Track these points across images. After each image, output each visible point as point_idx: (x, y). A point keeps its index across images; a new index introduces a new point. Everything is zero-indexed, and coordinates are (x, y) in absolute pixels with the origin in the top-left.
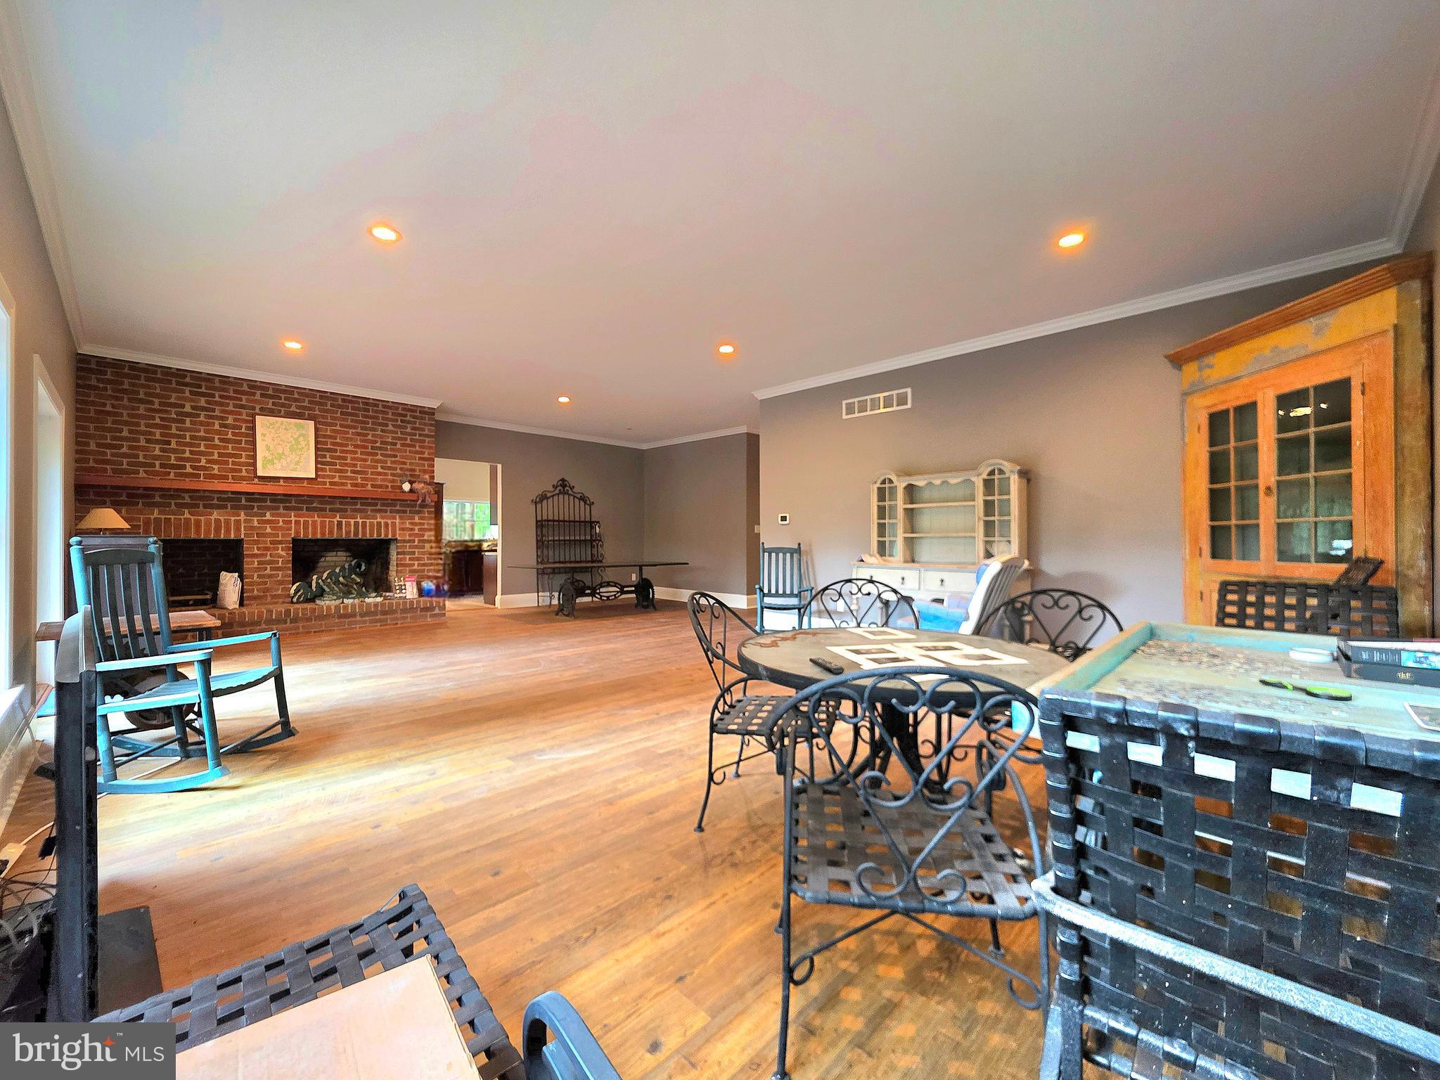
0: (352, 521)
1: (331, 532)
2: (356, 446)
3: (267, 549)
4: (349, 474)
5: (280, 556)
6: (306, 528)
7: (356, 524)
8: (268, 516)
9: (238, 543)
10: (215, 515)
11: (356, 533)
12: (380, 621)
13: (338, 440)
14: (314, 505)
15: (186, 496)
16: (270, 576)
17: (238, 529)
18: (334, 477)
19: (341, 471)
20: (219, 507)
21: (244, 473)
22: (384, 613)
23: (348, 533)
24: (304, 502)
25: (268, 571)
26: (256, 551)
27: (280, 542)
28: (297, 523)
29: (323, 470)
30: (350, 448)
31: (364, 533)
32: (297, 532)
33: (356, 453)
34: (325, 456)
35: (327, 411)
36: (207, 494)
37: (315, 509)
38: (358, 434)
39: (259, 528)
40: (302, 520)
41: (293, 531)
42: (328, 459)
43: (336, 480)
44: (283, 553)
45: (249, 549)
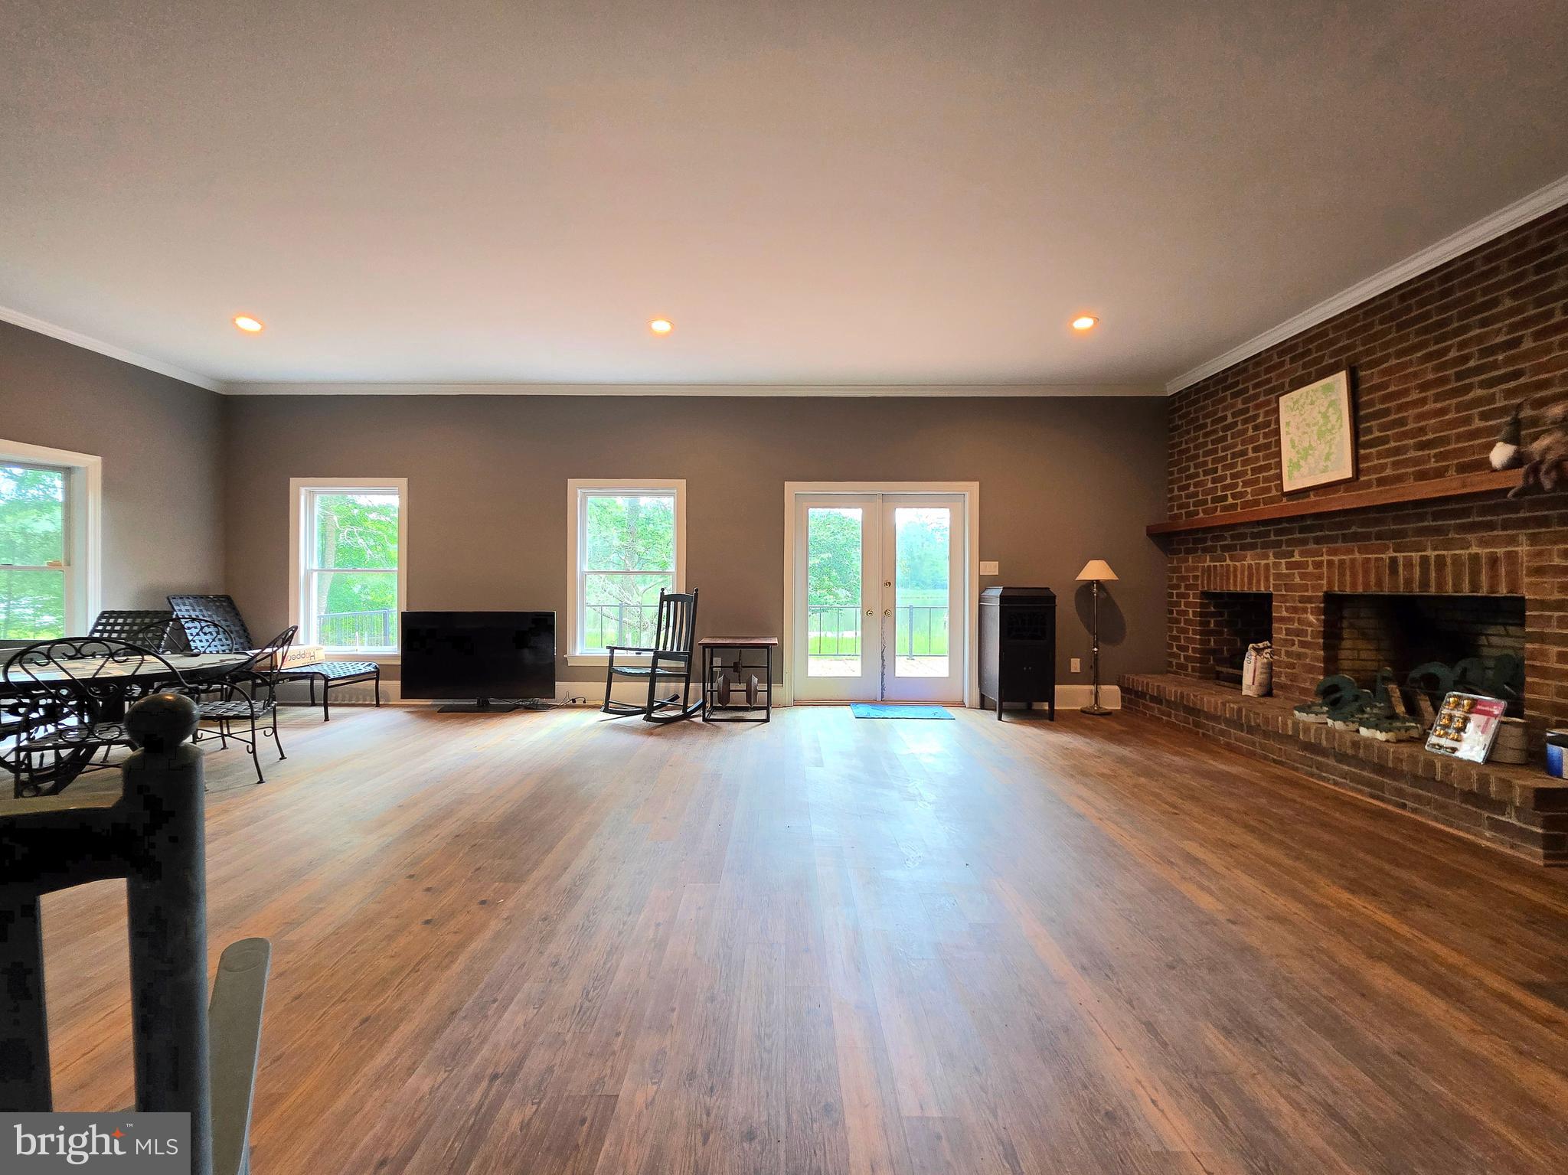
0: (1415, 556)
1: (1379, 583)
2: (1423, 387)
3: (1295, 610)
4: (1412, 454)
5: (1310, 624)
6: (1342, 574)
7: (1425, 560)
8: (1297, 558)
9: (1268, 598)
10: (1250, 559)
11: (1425, 583)
12: (1369, 783)
13: (1392, 389)
14: (1354, 529)
15: (1227, 534)
16: (1299, 656)
17: (1267, 579)
18: (1383, 467)
19: (1397, 451)
20: (1253, 547)
21: (1274, 493)
22: (1381, 769)
23: (1408, 582)
24: (1341, 526)
25: (1295, 648)
26: (1284, 614)
27: (1309, 600)
28: (1330, 563)
29: (1367, 458)
30: (1415, 396)
31: (1440, 585)
32: (1330, 583)
33: (1423, 401)
34: (1369, 430)
35: (1374, 337)
36: (1242, 530)
37: (1355, 537)
38: (1429, 357)
39: (1287, 576)
40: (1336, 559)
41: (1324, 582)
42: (1377, 434)
43: (1388, 472)
44: (1312, 618)
45: (1280, 611)
